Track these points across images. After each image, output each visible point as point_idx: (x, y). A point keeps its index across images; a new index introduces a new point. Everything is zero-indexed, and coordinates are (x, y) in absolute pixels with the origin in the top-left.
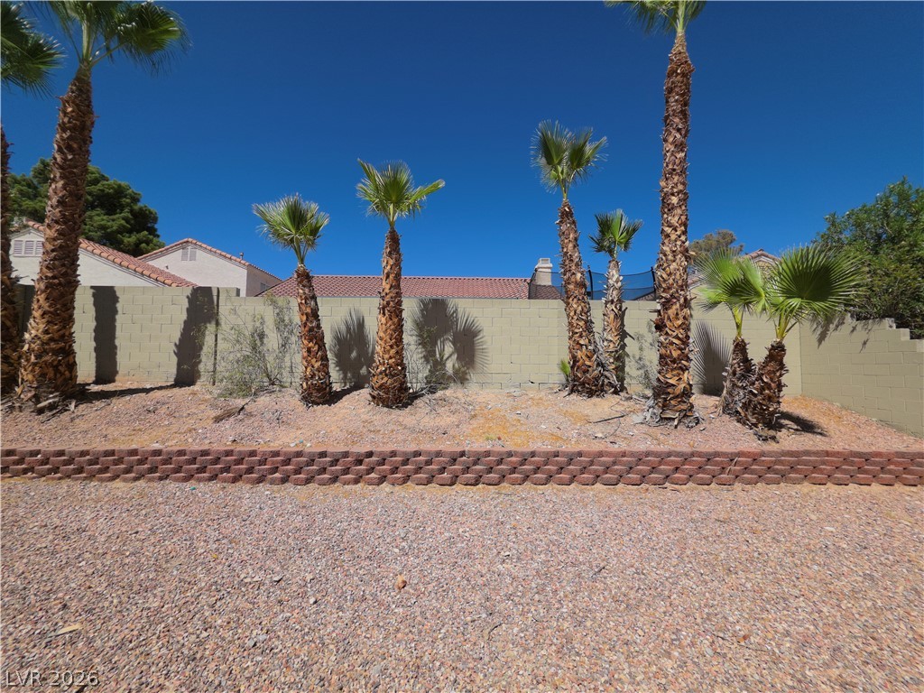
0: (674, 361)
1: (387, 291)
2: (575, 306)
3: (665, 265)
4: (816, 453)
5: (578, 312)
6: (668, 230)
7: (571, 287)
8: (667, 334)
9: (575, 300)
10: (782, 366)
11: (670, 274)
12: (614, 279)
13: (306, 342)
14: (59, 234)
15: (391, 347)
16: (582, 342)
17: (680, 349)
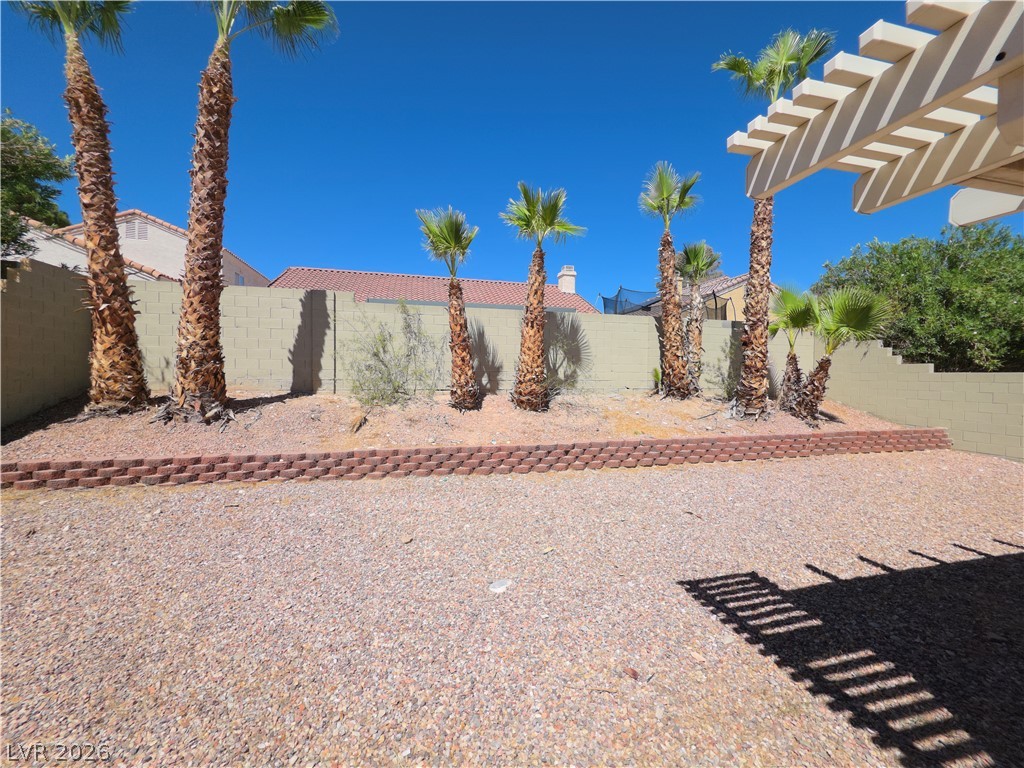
0: (757, 371)
1: (535, 306)
2: (673, 323)
3: (754, 295)
4: (852, 433)
5: (676, 329)
6: (758, 267)
7: (671, 307)
8: (753, 349)
9: (674, 318)
10: (827, 375)
11: (757, 303)
12: (698, 301)
13: (459, 351)
14: (211, 231)
15: (539, 357)
16: (679, 354)
17: (762, 361)
